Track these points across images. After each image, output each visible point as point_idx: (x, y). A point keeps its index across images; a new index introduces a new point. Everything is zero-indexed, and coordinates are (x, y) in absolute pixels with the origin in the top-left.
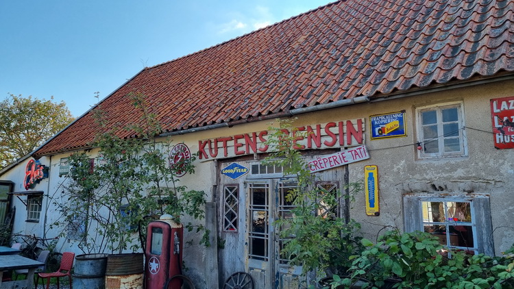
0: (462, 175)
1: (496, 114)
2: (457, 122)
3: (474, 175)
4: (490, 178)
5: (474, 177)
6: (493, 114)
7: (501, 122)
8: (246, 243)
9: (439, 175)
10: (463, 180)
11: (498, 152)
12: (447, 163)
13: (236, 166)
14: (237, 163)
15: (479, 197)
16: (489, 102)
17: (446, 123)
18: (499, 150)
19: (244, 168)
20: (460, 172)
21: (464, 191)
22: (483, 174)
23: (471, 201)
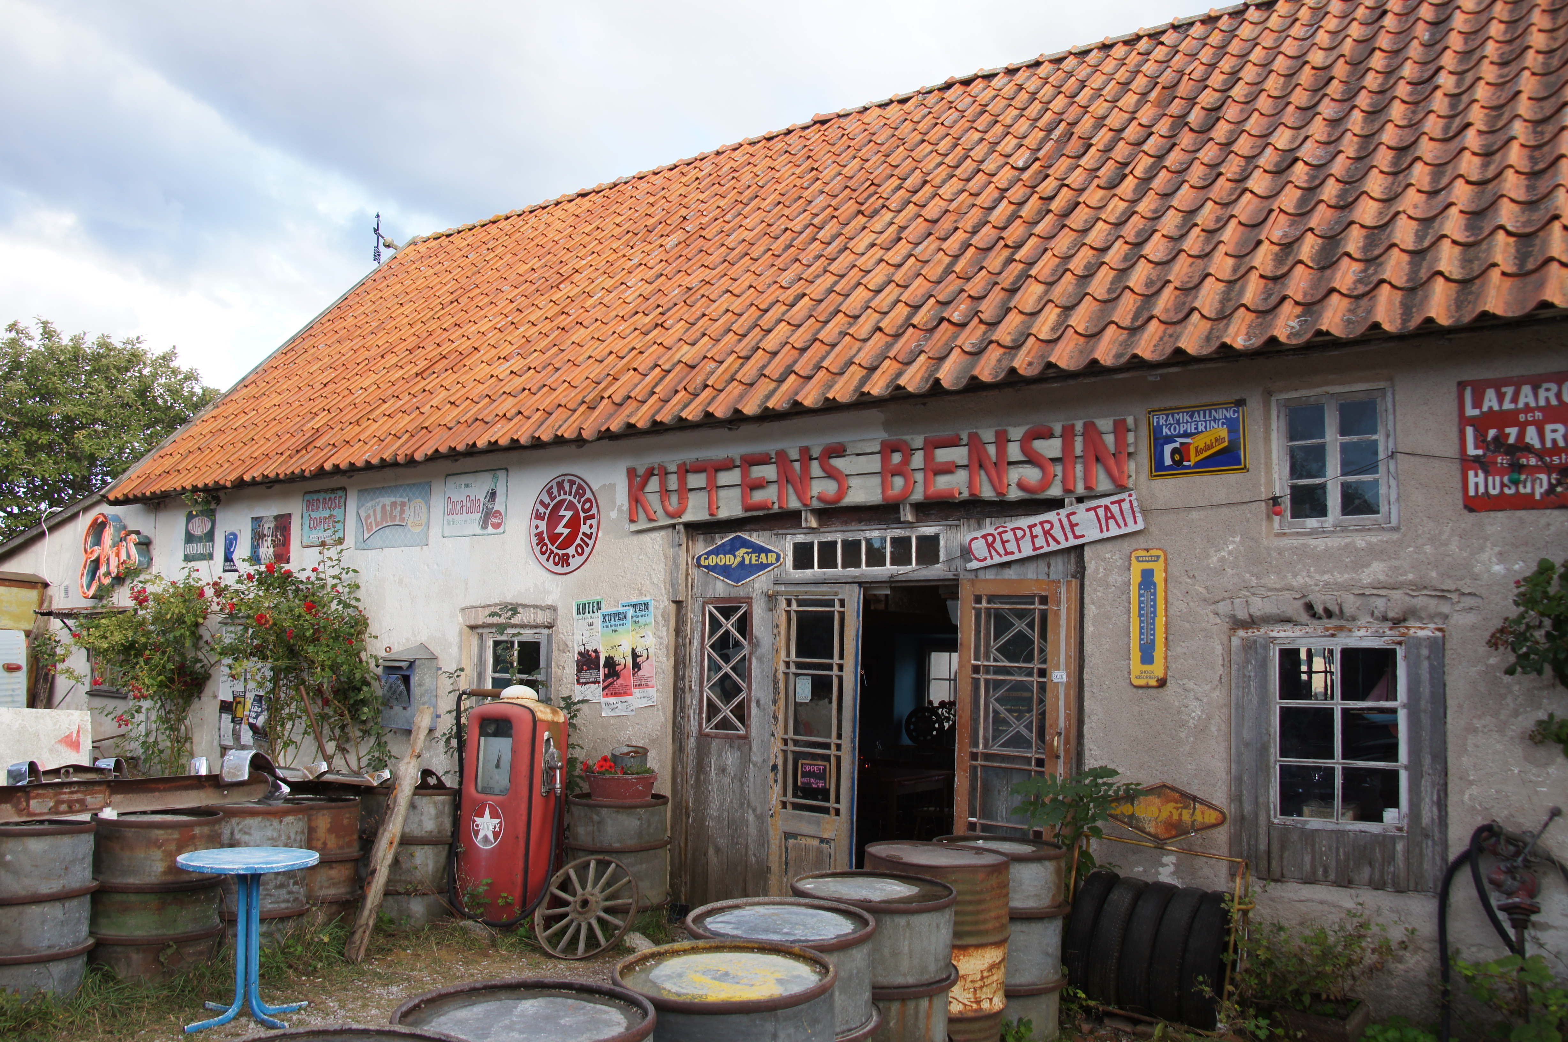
0: (1382, 577)
1: (1472, 421)
2: (1375, 437)
3: (1410, 577)
4: (1449, 585)
5: (1411, 583)
6: (1464, 421)
7: (1481, 441)
8: (775, 768)
9: (1326, 577)
10: (1381, 592)
11: (1472, 517)
12: (1347, 545)
13: (745, 544)
14: (745, 536)
15: (1421, 633)
16: (1454, 390)
17: (1347, 439)
18: (1473, 514)
19: (767, 551)
20: (1376, 571)
21: (1385, 619)
22: (1434, 574)
23: (1400, 643)
